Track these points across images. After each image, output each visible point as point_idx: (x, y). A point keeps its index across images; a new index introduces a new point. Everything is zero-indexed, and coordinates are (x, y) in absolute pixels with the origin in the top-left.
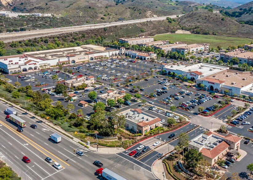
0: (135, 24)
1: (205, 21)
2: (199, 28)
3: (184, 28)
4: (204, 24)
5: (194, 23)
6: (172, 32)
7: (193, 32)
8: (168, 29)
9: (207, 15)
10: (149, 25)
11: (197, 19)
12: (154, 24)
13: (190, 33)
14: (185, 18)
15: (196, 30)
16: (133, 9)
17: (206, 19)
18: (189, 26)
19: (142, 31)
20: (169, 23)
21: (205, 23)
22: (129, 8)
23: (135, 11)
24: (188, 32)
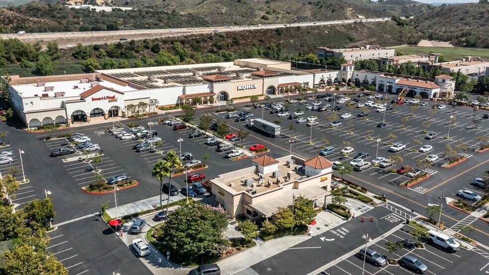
0: (333, 26)
1: (482, 21)
2: (470, 35)
3: (434, 36)
4: (481, 28)
5: (455, 25)
6: (410, 43)
7: (458, 44)
8: (400, 37)
9: (482, 10)
10: (360, 29)
11: (462, 19)
12: (369, 28)
13: (451, 46)
14: (426, 19)
15: (464, 39)
16: (317, 5)
17: (483, 17)
18: (445, 32)
19: (351, 40)
20: (398, 26)
21: (481, 25)
22: (309, 4)
23: (320, 8)
24: (446, 44)
